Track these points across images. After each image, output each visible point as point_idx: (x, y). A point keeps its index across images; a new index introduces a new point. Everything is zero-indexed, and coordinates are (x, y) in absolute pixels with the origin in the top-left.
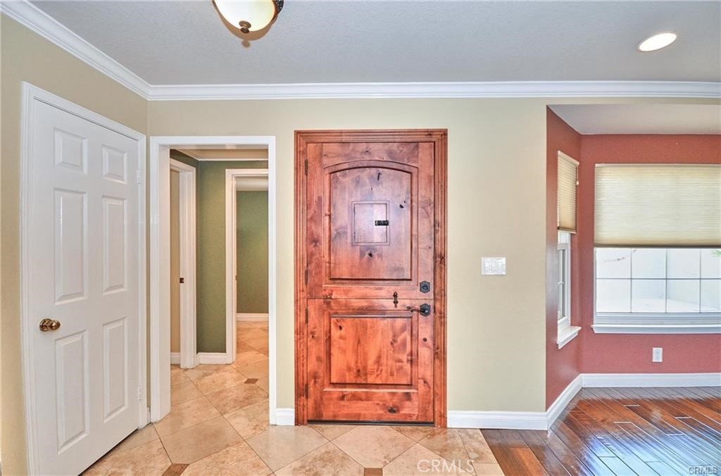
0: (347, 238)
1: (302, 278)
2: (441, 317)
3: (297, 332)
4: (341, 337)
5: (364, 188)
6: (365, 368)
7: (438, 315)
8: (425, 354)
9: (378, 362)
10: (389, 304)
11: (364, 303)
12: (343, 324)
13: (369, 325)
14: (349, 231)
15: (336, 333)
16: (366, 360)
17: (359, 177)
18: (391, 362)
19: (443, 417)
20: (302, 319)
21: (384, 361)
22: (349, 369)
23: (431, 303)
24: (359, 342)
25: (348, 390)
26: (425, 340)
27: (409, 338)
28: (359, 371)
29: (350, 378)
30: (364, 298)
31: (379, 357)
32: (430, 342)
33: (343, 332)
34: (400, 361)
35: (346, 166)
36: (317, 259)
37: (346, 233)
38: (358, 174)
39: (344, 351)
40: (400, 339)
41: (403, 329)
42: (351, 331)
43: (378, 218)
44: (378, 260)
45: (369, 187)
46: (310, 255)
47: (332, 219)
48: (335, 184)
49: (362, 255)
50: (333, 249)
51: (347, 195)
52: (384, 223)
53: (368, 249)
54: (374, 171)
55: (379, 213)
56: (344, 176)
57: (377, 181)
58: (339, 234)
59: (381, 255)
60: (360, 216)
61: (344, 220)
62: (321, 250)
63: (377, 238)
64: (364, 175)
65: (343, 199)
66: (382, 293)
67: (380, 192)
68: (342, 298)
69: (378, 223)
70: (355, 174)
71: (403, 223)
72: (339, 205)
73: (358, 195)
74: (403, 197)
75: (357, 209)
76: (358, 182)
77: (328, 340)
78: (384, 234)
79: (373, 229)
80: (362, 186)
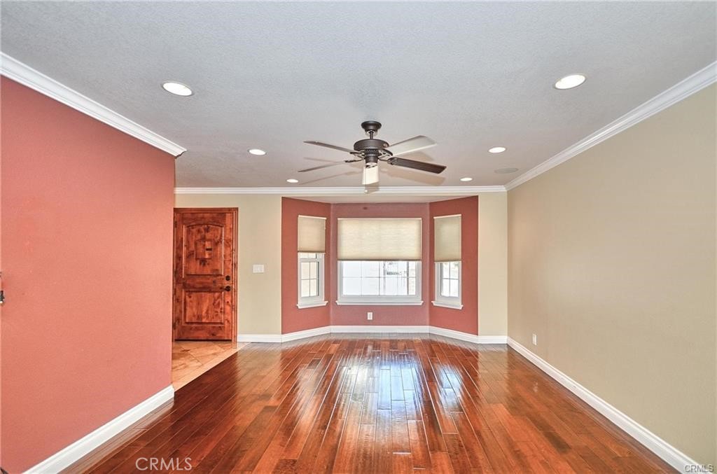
0: (194, 256)
2: (234, 291)
4: (191, 301)
6: (201, 315)
8: (228, 308)
9: (207, 312)
10: (212, 286)
11: (201, 286)
12: (191, 296)
13: (203, 296)
14: (195, 253)
15: (188, 299)
16: (202, 312)
17: (199, 229)
18: (213, 312)
19: (236, 337)
21: (210, 312)
22: (194, 316)
23: (231, 286)
24: (199, 303)
25: (194, 325)
26: (228, 302)
27: (221, 302)
28: (198, 317)
29: (194, 320)
30: (202, 283)
31: (208, 311)
32: (230, 303)
33: (192, 299)
34: (217, 312)
35: (194, 224)
37: (193, 254)
39: (192, 307)
40: (217, 302)
41: (218, 298)
42: (195, 299)
43: (208, 247)
44: (207, 266)
45: (203, 233)
46: (177, 264)
47: (188, 248)
48: (188, 232)
49: (200, 264)
50: (187, 261)
51: (194, 237)
52: (210, 249)
53: (203, 261)
54: (206, 226)
55: (208, 245)
56: (193, 228)
57: (207, 230)
58: (189, 256)
59: (208, 264)
60: (200, 246)
61: (192, 248)
62: (182, 262)
63: (207, 256)
64: (202, 228)
65: (192, 238)
66: (209, 281)
67: (208, 236)
68: (192, 283)
69: (207, 250)
70: (198, 227)
71: (219, 249)
72: (190, 241)
73: (199, 237)
74: (218, 238)
75: (198, 243)
76: (199, 231)
77: (185, 303)
78: (209, 254)
79: (205, 252)
80: (201, 233)
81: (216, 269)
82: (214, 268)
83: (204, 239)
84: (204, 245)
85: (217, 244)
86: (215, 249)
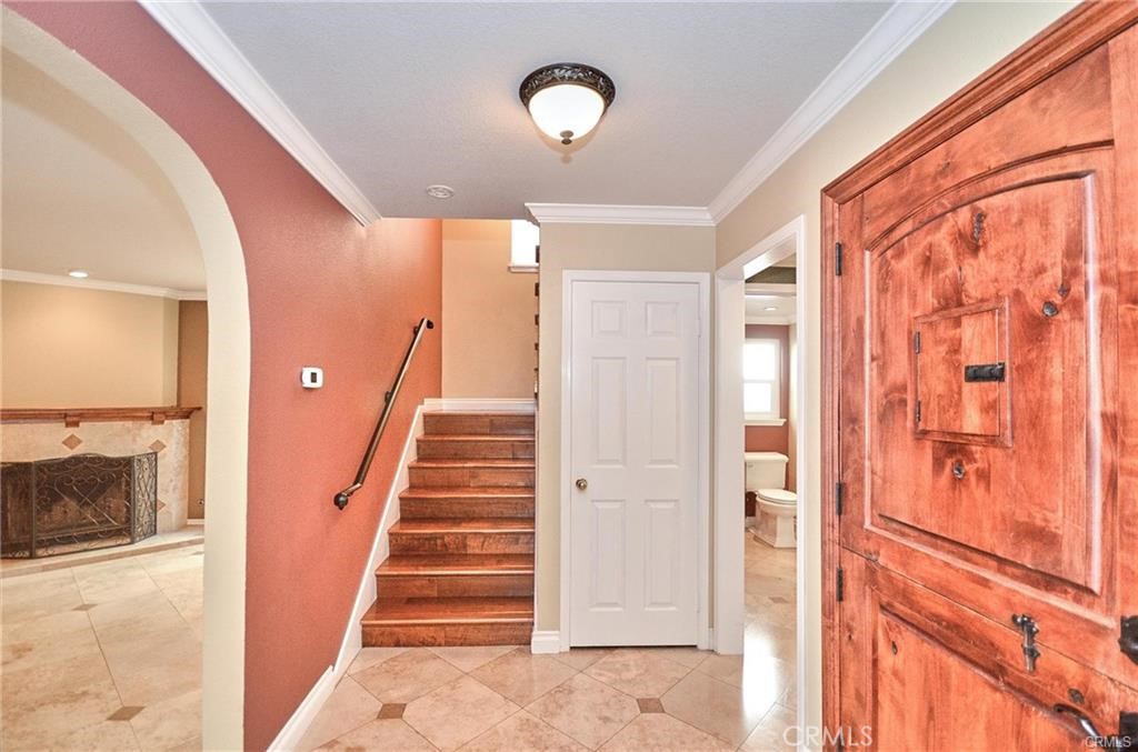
0: (906, 415)
1: (831, 497)
4: (895, 674)
5: (941, 275)
11: (940, 606)
12: (900, 643)
13: (954, 681)
14: (909, 397)
15: (886, 657)
17: (931, 246)
24: (931, 711)
30: (944, 590)
33: (899, 660)
35: (906, 227)
36: (856, 461)
37: (903, 402)
38: (929, 239)
42: (916, 670)
43: (975, 360)
44: (979, 492)
45: (951, 270)
46: (844, 450)
47: (883, 370)
48: (885, 275)
49: (938, 464)
50: (884, 445)
51: (905, 301)
52: (993, 374)
53: (953, 449)
54: (964, 215)
55: (980, 341)
56: (900, 255)
57: (971, 243)
58: (892, 404)
59: (984, 476)
60: (933, 354)
61: (899, 370)
62: (860, 441)
63: (972, 422)
64: (942, 238)
65: (898, 315)
66: (992, 601)
67: (978, 275)
68: (897, 571)
69: (976, 375)
70: (923, 240)
71: (1056, 371)
72: (890, 334)
73: (928, 299)
74: (1054, 275)
75: (927, 339)
76: (928, 262)
77: (875, 662)
78: (990, 408)
79: (960, 393)
80: (938, 269)
81: (1039, 522)
82: (1023, 519)
83: (953, 303)
84: (955, 348)
85: (1036, 328)
86: (1024, 369)
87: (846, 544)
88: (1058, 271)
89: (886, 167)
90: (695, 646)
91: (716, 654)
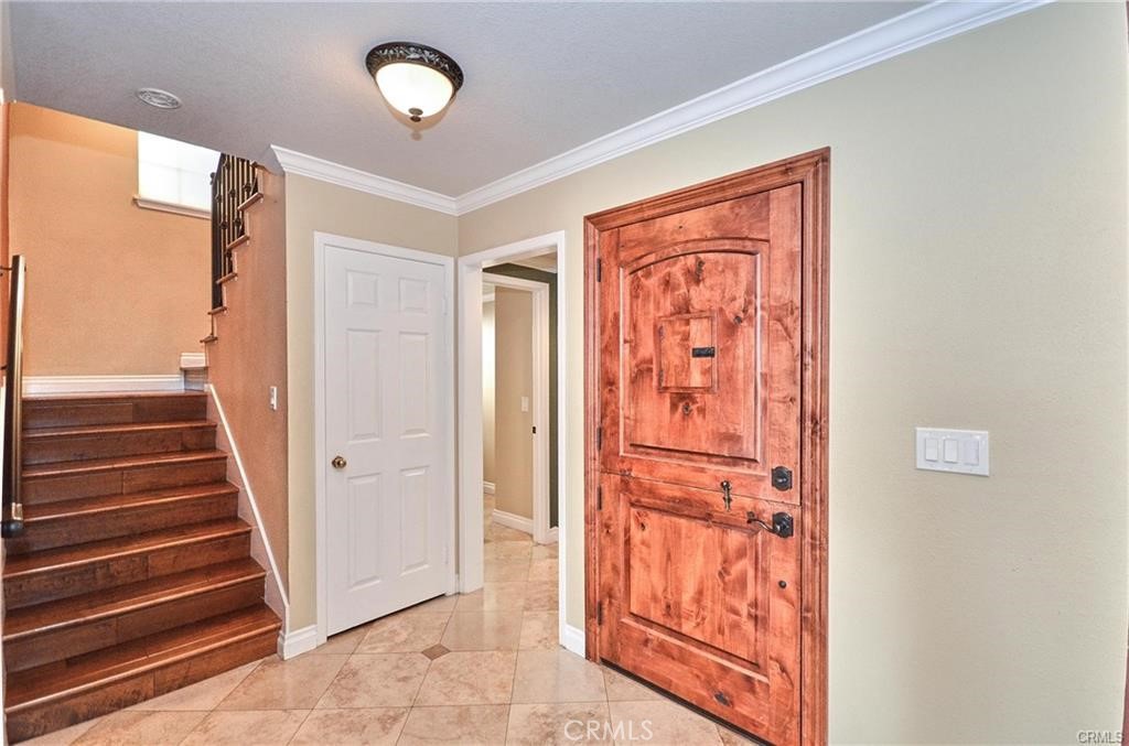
0: (652, 379)
1: (594, 439)
2: (813, 547)
3: (587, 521)
4: (643, 543)
5: (677, 293)
6: (678, 604)
7: (808, 539)
8: (782, 613)
9: (698, 600)
10: (717, 499)
11: (676, 492)
12: (647, 521)
13: (684, 532)
14: (654, 367)
15: (636, 534)
16: (679, 591)
17: (669, 274)
18: (719, 608)
20: (594, 501)
21: (707, 602)
22: (655, 599)
23: (795, 513)
24: (669, 556)
25: (654, 633)
26: (782, 585)
27: (751, 573)
28: (668, 607)
29: (655, 613)
30: (676, 482)
31: (700, 593)
32: (791, 589)
33: (646, 533)
34: (736, 613)
35: (652, 258)
36: (613, 411)
37: (650, 370)
38: (668, 269)
39: (647, 567)
40: (736, 569)
41: (741, 554)
42: (658, 535)
43: (698, 345)
44: (698, 419)
45: (683, 290)
46: (605, 405)
47: (634, 350)
48: (636, 290)
49: (674, 407)
50: (634, 397)
51: (651, 306)
52: (708, 353)
53: (683, 398)
54: (691, 260)
55: (700, 334)
56: (648, 275)
57: (695, 276)
58: (641, 373)
59: (702, 411)
60: (671, 341)
61: (647, 349)
62: (617, 397)
63: (696, 380)
64: (677, 270)
65: (646, 314)
66: (705, 479)
67: (700, 296)
68: (645, 478)
69: (698, 353)
70: (663, 270)
71: (740, 352)
72: (641, 325)
73: (667, 305)
74: (740, 302)
75: (667, 330)
76: (667, 283)
77: (628, 542)
78: (706, 372)
79: (689, 364)
80: (674, 290)
81: (732, 431)
82: (723, 430)
83: (683, 310)
84: (686, 337)
85: (731, 328)
86: (726, 350)
87: (606, 469)
88: (742, 299)
89: (639, 216)
90: (443, 595)
91: (463, 594)
